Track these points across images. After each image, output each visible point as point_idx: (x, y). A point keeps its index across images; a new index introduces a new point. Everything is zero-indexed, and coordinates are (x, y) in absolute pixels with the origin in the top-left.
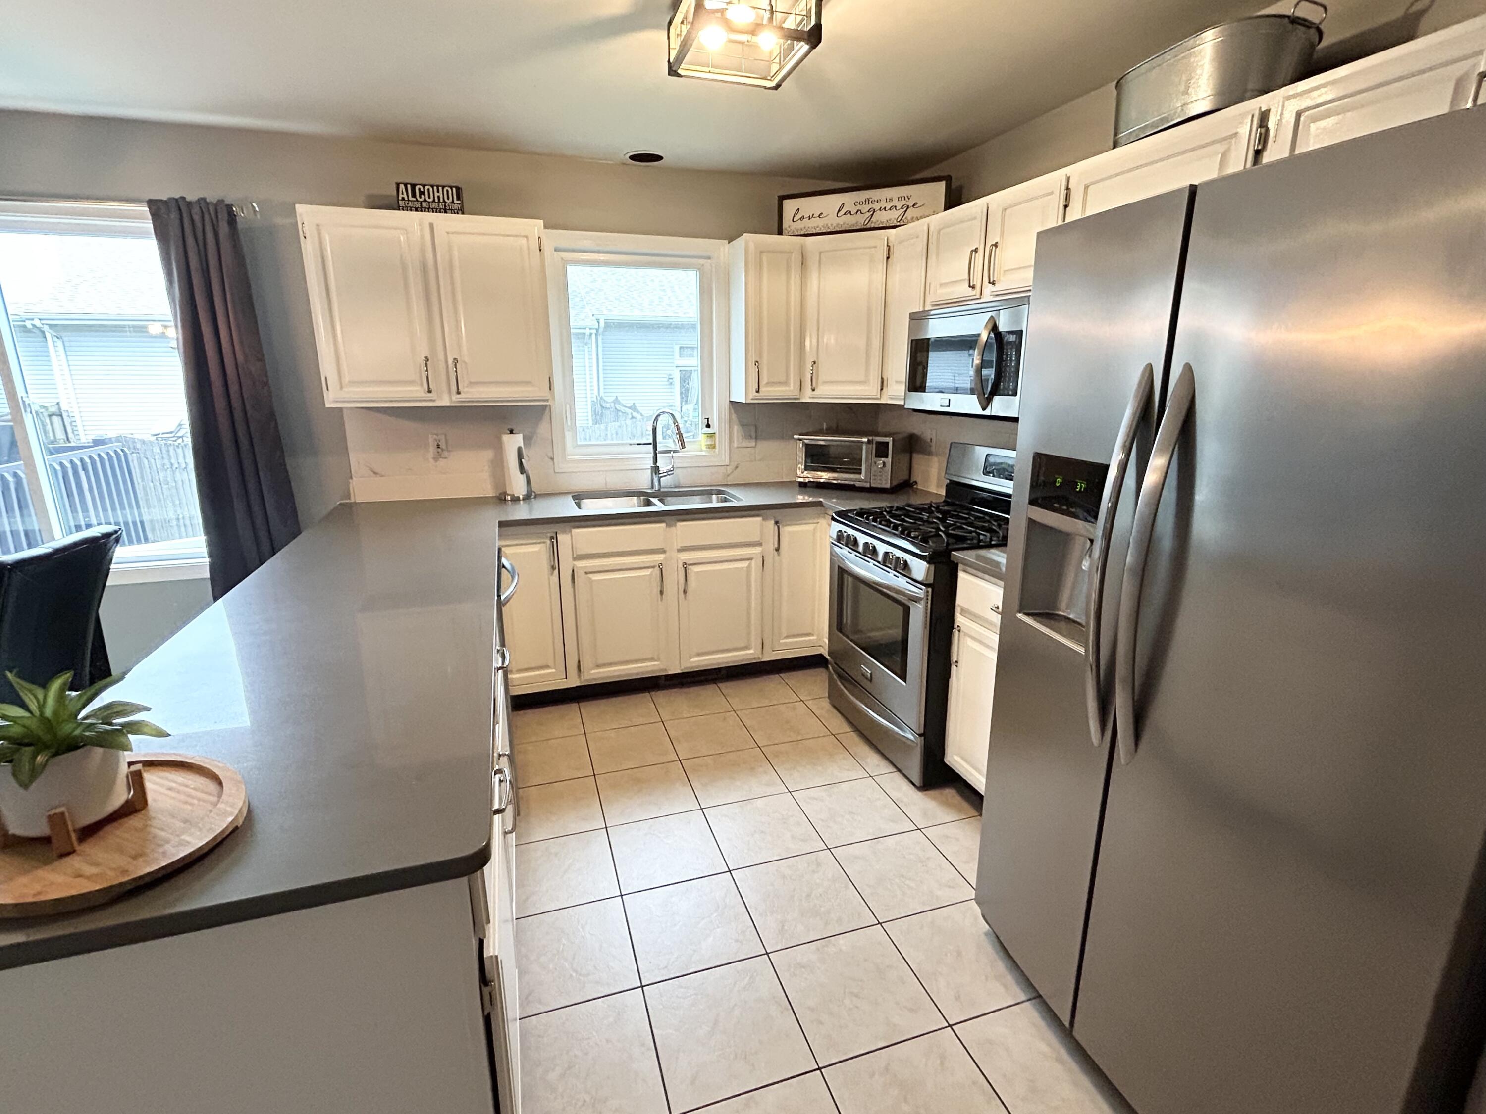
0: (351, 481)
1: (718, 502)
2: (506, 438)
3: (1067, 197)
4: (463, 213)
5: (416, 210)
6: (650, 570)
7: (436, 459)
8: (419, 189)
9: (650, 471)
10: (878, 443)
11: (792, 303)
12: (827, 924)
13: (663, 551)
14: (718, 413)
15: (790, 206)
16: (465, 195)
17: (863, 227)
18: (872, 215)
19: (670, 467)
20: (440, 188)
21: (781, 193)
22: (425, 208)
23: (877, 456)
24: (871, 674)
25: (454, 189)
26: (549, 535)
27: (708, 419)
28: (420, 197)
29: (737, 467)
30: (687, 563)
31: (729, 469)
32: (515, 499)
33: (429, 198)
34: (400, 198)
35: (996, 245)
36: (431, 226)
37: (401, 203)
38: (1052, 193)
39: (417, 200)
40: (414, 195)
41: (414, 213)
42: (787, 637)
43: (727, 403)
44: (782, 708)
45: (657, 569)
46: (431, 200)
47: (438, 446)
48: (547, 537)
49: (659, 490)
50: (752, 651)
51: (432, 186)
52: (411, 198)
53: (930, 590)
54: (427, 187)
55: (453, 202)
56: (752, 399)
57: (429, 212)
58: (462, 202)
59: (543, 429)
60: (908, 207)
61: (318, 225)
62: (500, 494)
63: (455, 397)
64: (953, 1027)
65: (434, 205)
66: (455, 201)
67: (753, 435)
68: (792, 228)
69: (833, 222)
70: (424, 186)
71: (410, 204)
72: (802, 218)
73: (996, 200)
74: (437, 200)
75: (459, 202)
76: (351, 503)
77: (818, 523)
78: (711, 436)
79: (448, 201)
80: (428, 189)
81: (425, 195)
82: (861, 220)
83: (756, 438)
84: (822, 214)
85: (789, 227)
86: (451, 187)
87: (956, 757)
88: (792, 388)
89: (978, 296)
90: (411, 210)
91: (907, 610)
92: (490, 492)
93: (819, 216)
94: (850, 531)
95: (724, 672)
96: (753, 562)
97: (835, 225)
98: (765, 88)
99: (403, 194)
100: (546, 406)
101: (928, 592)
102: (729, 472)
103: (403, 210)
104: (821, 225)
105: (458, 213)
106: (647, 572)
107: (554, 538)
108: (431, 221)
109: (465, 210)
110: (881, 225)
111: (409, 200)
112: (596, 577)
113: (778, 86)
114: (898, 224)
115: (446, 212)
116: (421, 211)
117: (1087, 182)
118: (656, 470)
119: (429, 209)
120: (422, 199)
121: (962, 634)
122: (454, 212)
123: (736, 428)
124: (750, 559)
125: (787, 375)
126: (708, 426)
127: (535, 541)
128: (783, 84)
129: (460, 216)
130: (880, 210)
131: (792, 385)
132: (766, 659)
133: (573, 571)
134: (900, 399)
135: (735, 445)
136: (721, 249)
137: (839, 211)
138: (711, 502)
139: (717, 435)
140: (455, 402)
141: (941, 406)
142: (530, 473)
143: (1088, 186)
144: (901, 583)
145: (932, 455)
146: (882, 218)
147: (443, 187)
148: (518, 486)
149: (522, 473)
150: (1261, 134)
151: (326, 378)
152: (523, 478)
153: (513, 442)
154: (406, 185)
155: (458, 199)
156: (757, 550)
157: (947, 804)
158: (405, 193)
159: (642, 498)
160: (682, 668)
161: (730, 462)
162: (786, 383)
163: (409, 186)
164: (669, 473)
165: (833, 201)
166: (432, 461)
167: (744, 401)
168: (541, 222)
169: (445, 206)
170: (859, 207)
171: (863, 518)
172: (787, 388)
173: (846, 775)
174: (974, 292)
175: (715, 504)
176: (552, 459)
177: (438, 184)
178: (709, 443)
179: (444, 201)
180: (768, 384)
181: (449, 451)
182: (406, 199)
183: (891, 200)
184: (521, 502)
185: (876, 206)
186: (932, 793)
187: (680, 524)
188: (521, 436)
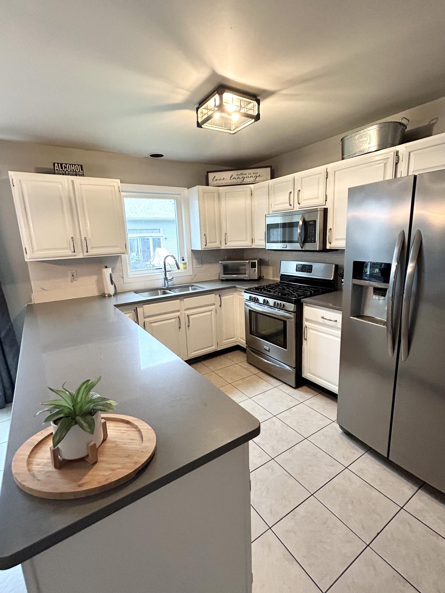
0: (32, 294)
1: (192, 290)
2: (105, 270)
3: (327, 175)
4: (84, 176)
5: (63, 174)
6: (175, 319)
7: (72, 281)
8: (64, 166)
9: (163, 280)
10: (252, 263)
11: (216, 211)
12: (288, 443)
13: (179, 311)
14: (187, 255)
15: (211, 175)
16: (84, 169)
17: (240, 183)
18: (244, 179)
19: (171, 277)
20: (74, 166)
21: (208, 170)
22: (67, 174)
23: (252, 267)
24: (269, 349)
25: (80, 166)
26: (133, 309)
27: (183, 257)
28: (65, 169)
29: (195, 276)
30: (189, 315)
31: (193, 277)
32: (110, 296)
33: (69, 169)
34: (56, 169)
35: (299, 191)
36: (73, 182)
37: (56, 171)
38: (321, 174)
39: (63, 170)
40: (62, 168)
41: (62, 176)
42: (226, 340)
43: (191, 250)
44: (231, 367)
45: (177, 318)
46: (70, 170)
47: (73, 276)
48: (132, 310)
49: (168, 287)
50: (214, 347)
51: (70, 165)
52: (60, 169)
53: (295, 314)
54: (67, 165)
55: (79, 171)
56: (204, 249)
57: (69, 175)
58: (83, 172)
59: (118, 265)
60: (257, 177)
61: (20, 181)
62: (103, 294)
63: (86, 254)
64: (348, 468)
65: (71, 173)
66: (81, 171)
67: (201, 262)
68: (212, 183)
69: (229, 181)
70: (66, 164)
71: (60, 172)
72: (216, 180)
73: (297, 175)
74: (72, 171)
75: (82, 171)
76: (32, 304)
77: (234, 294)
78: (185, 264)
79: (77, 171)
80: (68, 166)
81: (67, 168)
82: (239, 181)
83: (202, 263)
84: (224, 178)
85: (211, 183)
86: (79, 165)
87: (308, 374)
88: (218, 243)
89: (293, 208)
90: (61, 174)
91: (285, 323)
92: (96, 294)
93: (223, 179)
94: (254, 296)
95: (202, 357)
96: (213, 312)
97: (229, 183)
98: (230, 133)
99: (57, 167)
100: (119, 256)
101: (294, 314)
102: (193, 278)
103: (57, 174)
104: (224, 182)
105: (82, 176)
106: (174, 320)
107: (136, 311)
108: (73, 179)
109: (85, 175)
110: (247, 183)
111: (59, 170)
112: (153, 325)
113: (233, 134)
114: (254, 183)
115: (76, 176)
116: (65, 175)
117: (335, 170)
118: (166, 279)
119: (69, 174)
120: (66, 170)
121: (307, 328)
122: (79, 175)
123: (194, 260)
124: (211, 311)
125: (216, 239)
126: (183, 260)
127: (128, 312)
128: (237, 133)
129: (83, 177)
130: (246, 177)
131: (218, 242)
132: (219, 349)
133: (144, 323)
134: (264, 246)
135: (194, 267)
136: (185, 191)
137: (231, 177)
138: (189, 290)
139: (187, 263)
140: (86, 256)
141: (283, 248)
142: (116, 283)
143: (335, 172)
144: (282, 313)
145: (270, 266)
146: (247, 180)
147: (75, 165)
148: (110, 290)
149: (112, 284)
150: (397, 158)
151: (25, 248)
152: (113, 286)
153: (107, 272)
154: (58, 164)
155: (82, 170)
156: (213, 307)
157: (306, 392)
158: (58, 168)
159: (162, 290)
160: (189, 357)
161: (193, 273)
162: (215, 242)
163: (59, 164)
164: (171, 280)
165: (229, 174)
166: (70, 282)
167: (201, 250)
168: (119, 181)
169: (76, 173)
170: (238, 176)
171: (259, 290)
172: (216, 244)
173: (266, 389)
174: (291, 207)
175: (191, 291)
176: (123, 277)
177: (73, 164)
178: (184, 267)
179: (75, 171)
180: (210, 242)
181: (77, 277)
182: (58, 169)
183: (250, 174)
184: (112, 296)
185: (245, 176)
186: (300, 389)
187: (185, 299)
188: (110, 269)
